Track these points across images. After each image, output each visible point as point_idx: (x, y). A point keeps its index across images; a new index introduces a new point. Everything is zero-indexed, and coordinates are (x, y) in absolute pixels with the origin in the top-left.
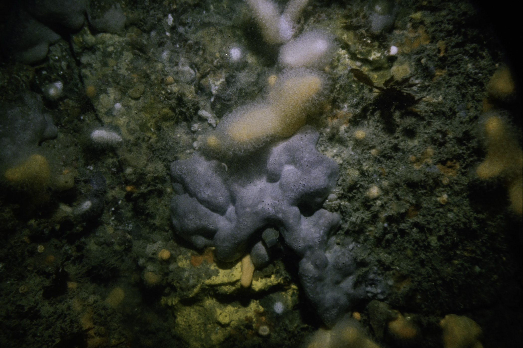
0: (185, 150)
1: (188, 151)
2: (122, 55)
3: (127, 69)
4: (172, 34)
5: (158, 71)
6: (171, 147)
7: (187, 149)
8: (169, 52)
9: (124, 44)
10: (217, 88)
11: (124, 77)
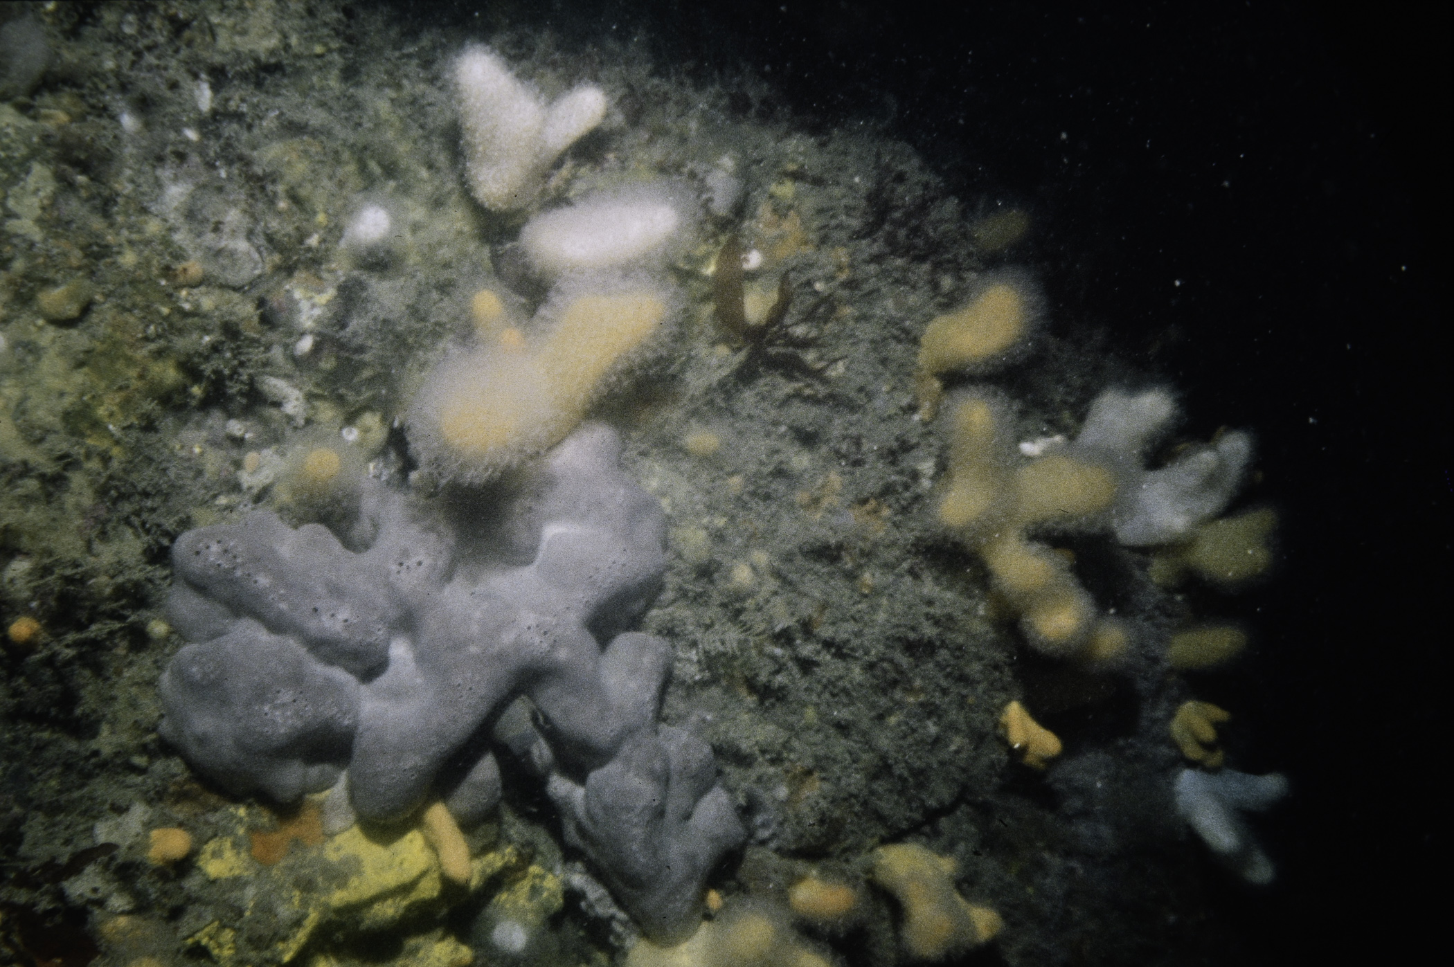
0: (215, 497)
1: (223, 500)
2: (28, 172)
3: (39, 221)
4: (204, 135)
5: (148, 243)
6: (173, 486)
7: (219, 494)
8: (191, 187)
9: (35, 139)
10: (317, 312)
11: (32, 245)
